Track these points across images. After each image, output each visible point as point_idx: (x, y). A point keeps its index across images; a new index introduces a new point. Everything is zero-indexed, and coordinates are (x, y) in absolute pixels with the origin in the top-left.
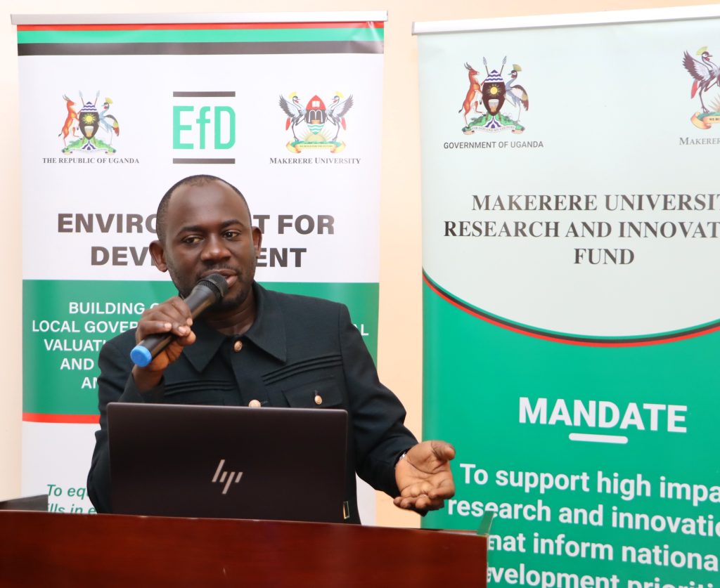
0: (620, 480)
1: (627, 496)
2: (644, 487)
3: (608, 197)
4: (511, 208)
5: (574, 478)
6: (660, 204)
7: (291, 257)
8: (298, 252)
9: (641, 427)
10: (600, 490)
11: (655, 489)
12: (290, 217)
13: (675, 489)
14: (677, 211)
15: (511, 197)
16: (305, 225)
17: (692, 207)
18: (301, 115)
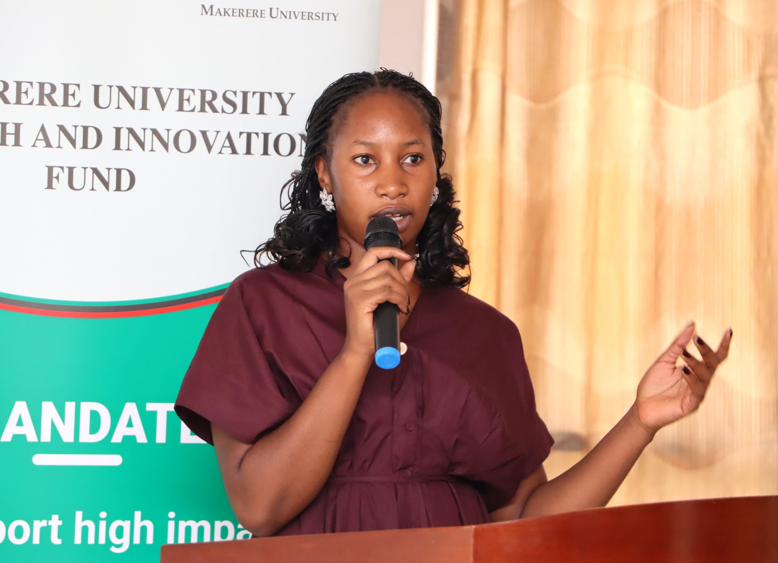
0: (109, 522)
1: (119, 546)
2: (144, 530)
3: (97, 88)
5: (38, 525)
6: (173, 102)
9: (142, 438)
10: (78, 540)
11: (160, 531)
13: (188, 530)
14: (197, 114)
17: (219, 109)
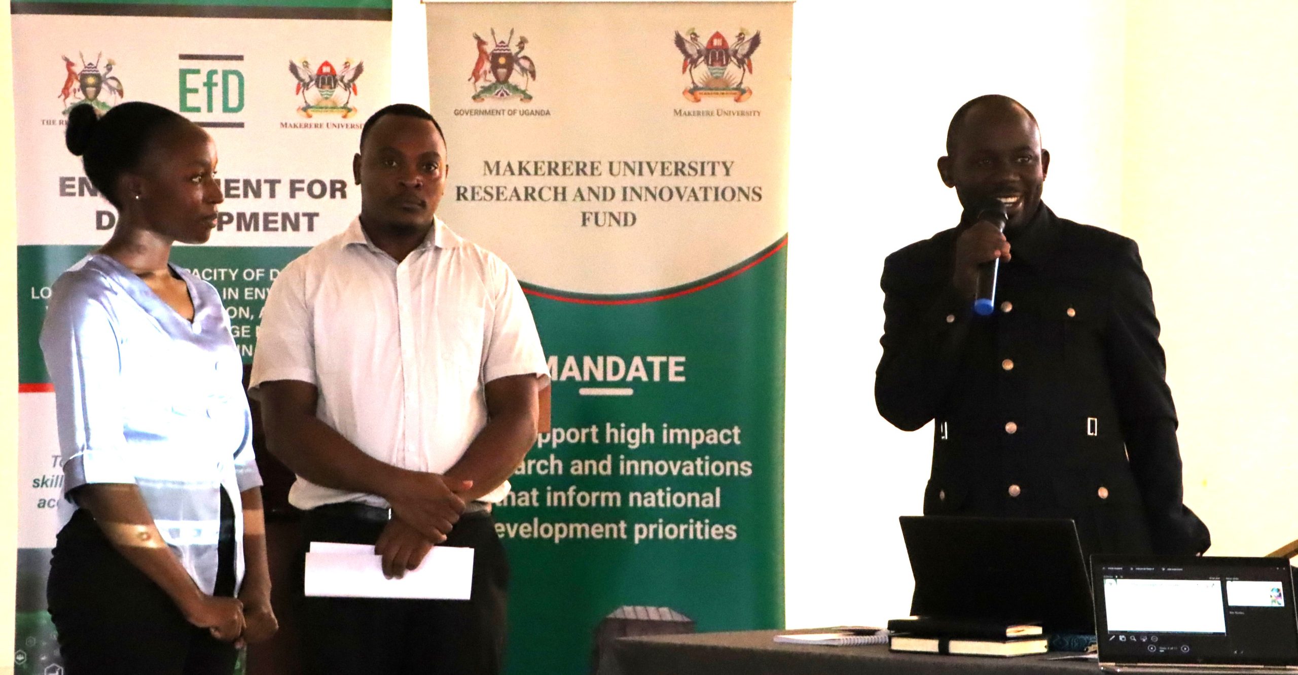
0: (627, 429)
1: (634, 444)
2: (648, 435)
3: (611, 164)
4: (520, 174)
5: (584, 431)
6: (658, 170)
7: (304, 221)
8: (311, 216)
9: (645, 378)
10: (608, 440)
11: (659, 437)
12: (302, 182)
13: (676, 435)
14: (673, 177)
15: (520, 163)
16: (317, 189)
17: (686, 173)
18: (311, 80)
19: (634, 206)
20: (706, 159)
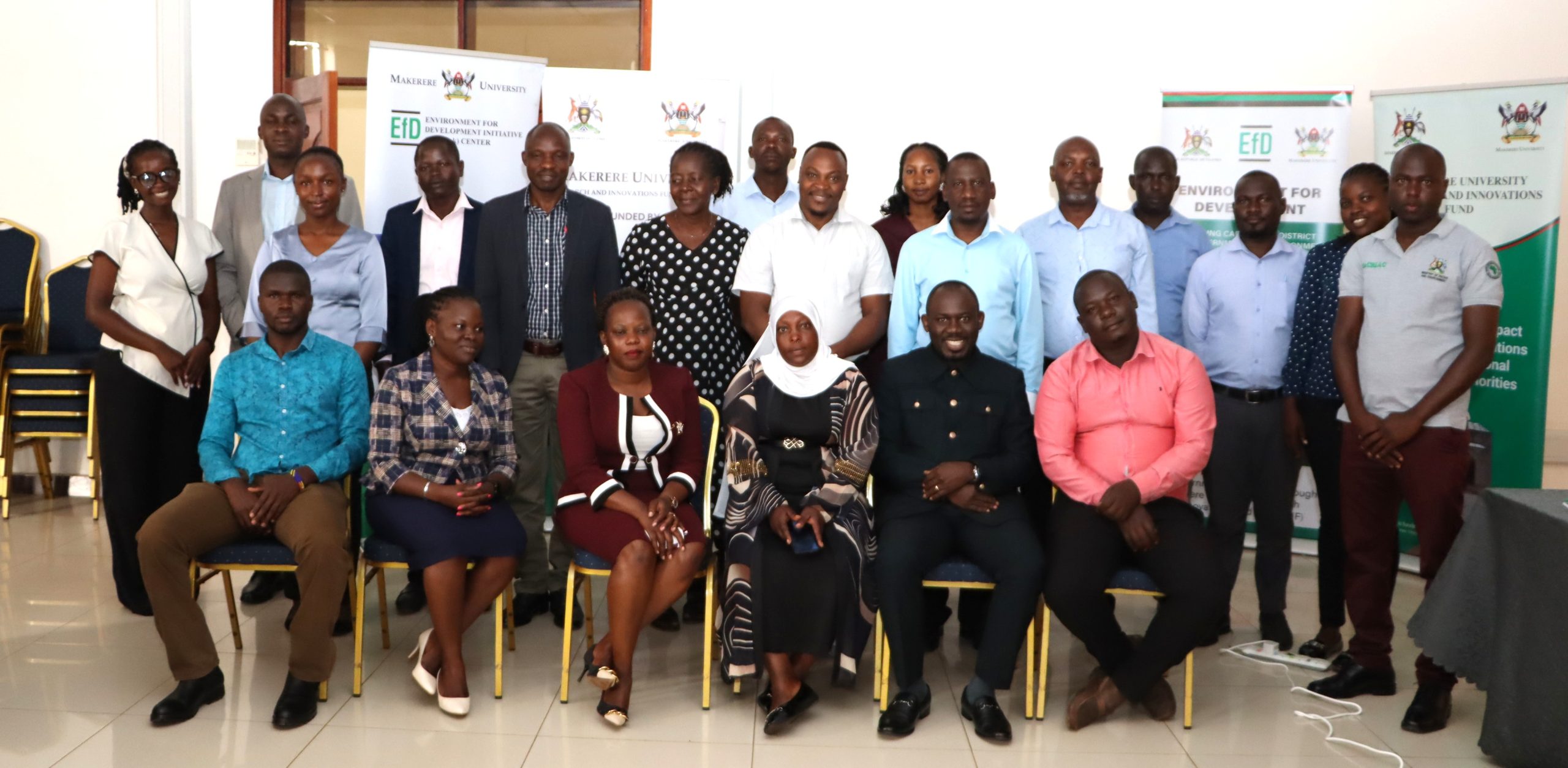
3: (1461, 179)
6: (1486, 182)
7: (1297, 210)
8: (1301, 207)
12: (1297, 189)
14: (1494, 186)
16: (1305, 193)
17: (1501, 183)
18: (1306, 138)
19: (1472, 202)
20: (1512, 175)
